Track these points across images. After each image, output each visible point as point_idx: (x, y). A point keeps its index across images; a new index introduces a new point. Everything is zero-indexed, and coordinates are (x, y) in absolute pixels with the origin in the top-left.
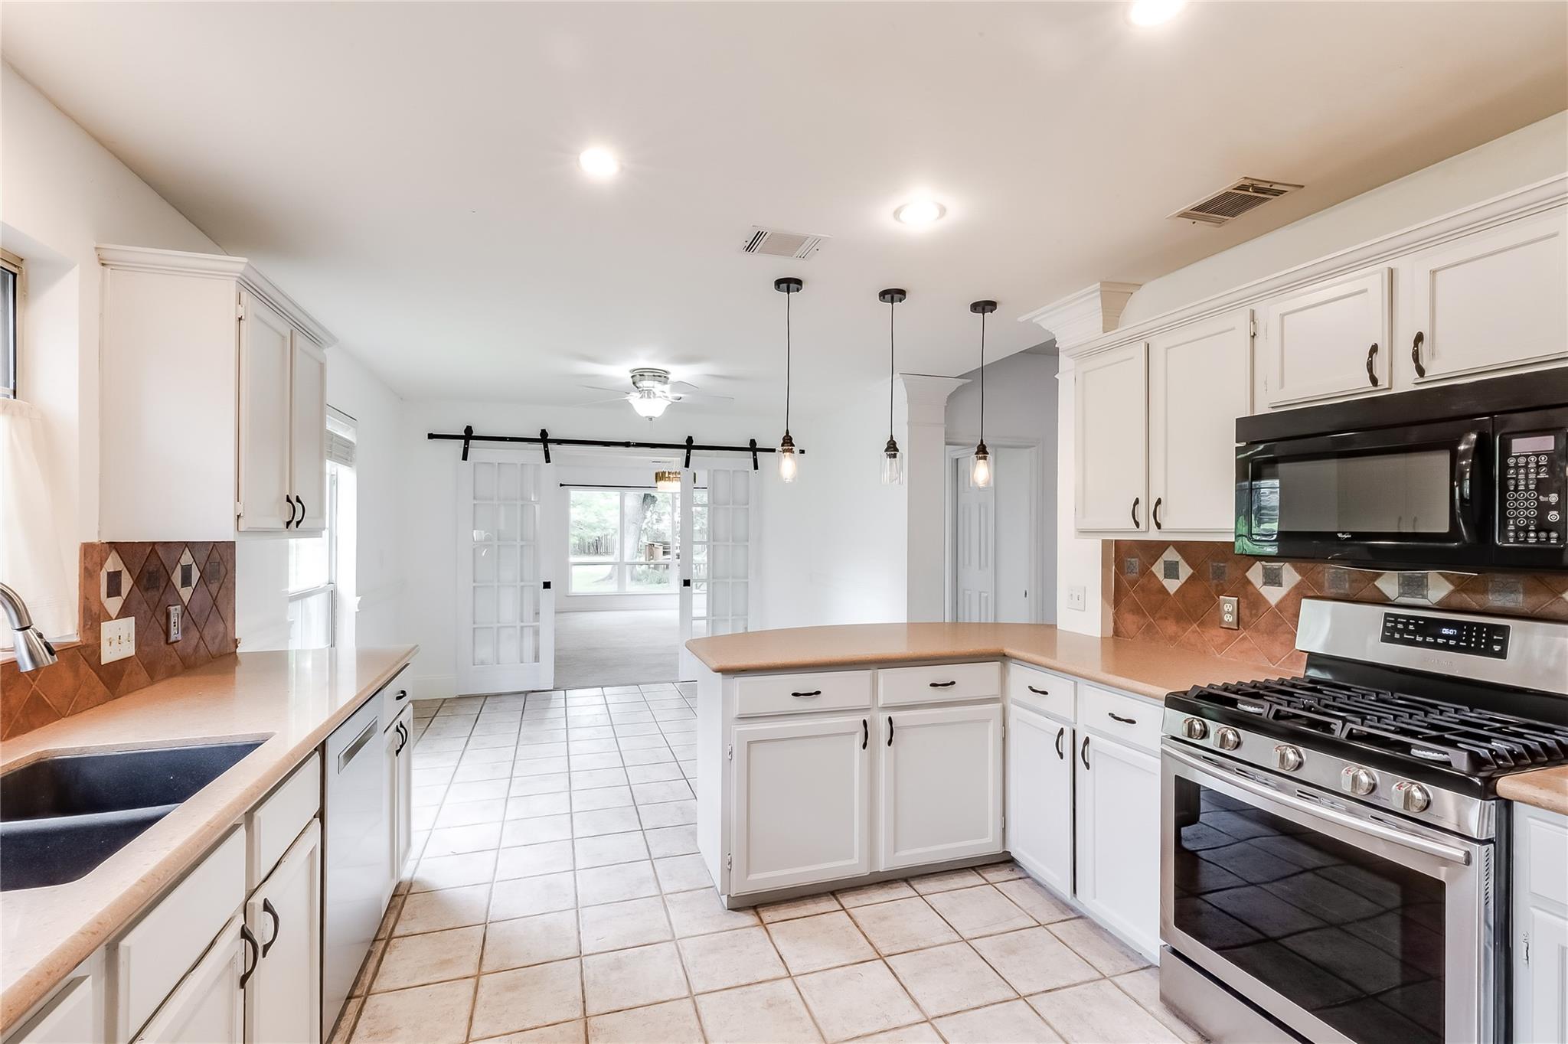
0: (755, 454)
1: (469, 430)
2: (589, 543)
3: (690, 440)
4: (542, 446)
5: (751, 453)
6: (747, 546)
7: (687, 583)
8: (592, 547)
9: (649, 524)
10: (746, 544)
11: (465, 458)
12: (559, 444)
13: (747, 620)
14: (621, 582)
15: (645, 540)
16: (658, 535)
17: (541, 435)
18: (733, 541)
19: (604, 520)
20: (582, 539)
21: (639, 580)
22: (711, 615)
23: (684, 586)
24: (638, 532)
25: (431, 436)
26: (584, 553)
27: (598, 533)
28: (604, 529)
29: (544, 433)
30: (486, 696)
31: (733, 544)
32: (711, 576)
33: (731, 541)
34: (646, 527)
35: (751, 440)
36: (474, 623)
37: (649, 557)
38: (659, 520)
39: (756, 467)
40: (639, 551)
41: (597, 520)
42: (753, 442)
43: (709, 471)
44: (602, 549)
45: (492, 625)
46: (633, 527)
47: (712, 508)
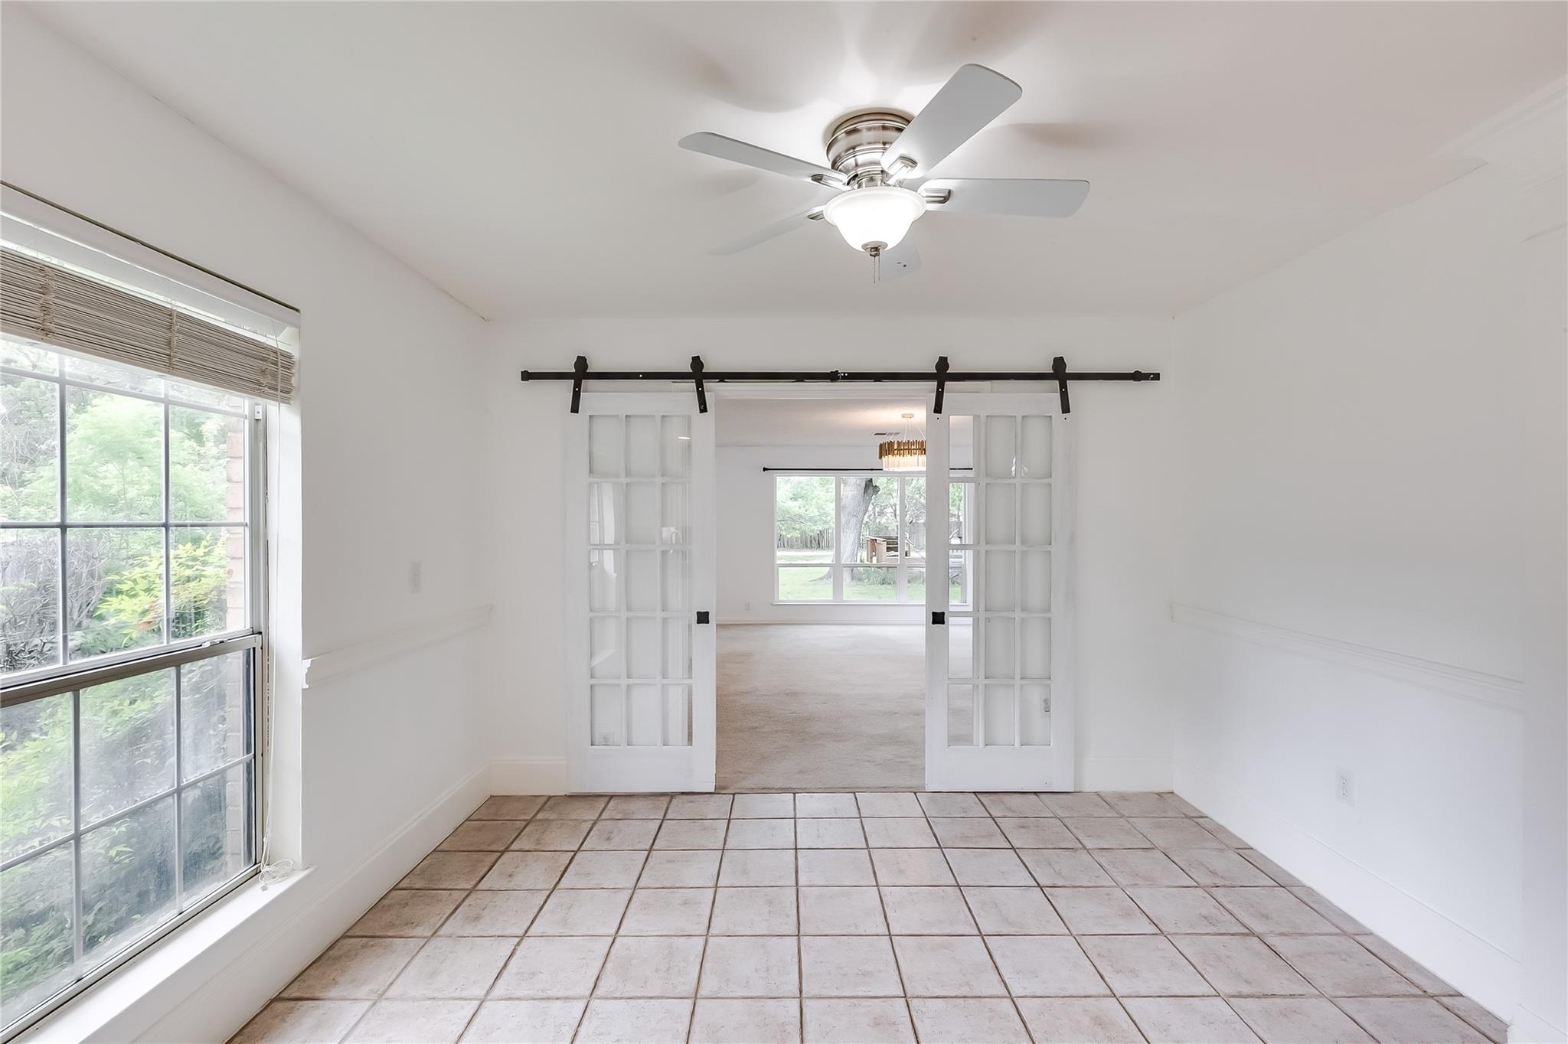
0: (1063, 386)
1: (581, 362)
2: (811, 537)
3: (943, 362)
4: (691, 385)
5: (1057, 382)
6: (1050, 552)
7: (938, 618)
8: (813, 541)
9: (871, 518)
10: (1049, 548)
11: (575, 409)
12: (722, 381)
13: (1049, 686)
14: (838, 588)
15: (867, 535)
16: (880, 529)
17: (692, 366)
18: (1023, 542)
19: (825, 513)
20: (803, 533)
21: (860, 580)
22: (982, 674)
23: (934, 623)
24: (859, 526)
25: (527, 376)
26: (807, 546)
27: (819, 527)
28: (825, 522)
29: (697, 362)
30: (611, 797)
31: (1024, 548)
32: (982, 607)
33: (1018, 543)
34: (868, 520)
35: (1056, 360)
36: (592, 677)
37: (871, 553)
38: (882, 513)
39: (1066, 409)
40: (860, 546)
41: (818, 514)
42: (1059, 362)
43: (976, 418)
44: (824, 543)
45: (617, 682)
46: (853, 521)
47: (983, 483)
